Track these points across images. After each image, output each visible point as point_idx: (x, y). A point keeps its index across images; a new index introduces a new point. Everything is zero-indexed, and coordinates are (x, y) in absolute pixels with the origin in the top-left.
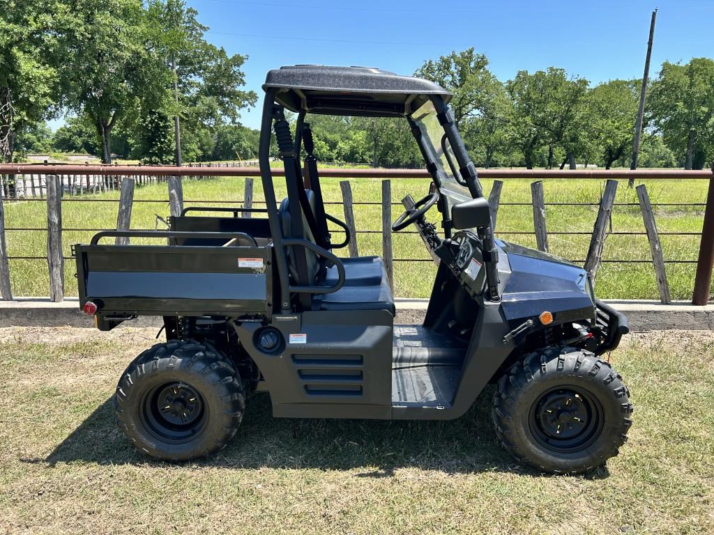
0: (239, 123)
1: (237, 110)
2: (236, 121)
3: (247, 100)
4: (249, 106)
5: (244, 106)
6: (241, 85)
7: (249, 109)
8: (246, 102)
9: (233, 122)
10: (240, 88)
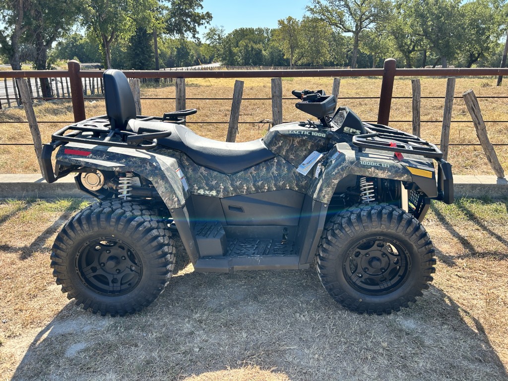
0: (197, 38)
1: (197, 27)
2: (196, 36)
3: (205, 19)
4: (206, 24)
5: (202, 24)
6: (200, 8)
7: (206, 27)
8: (204, 21)
9: (194, 37)
10: (198, 10)
